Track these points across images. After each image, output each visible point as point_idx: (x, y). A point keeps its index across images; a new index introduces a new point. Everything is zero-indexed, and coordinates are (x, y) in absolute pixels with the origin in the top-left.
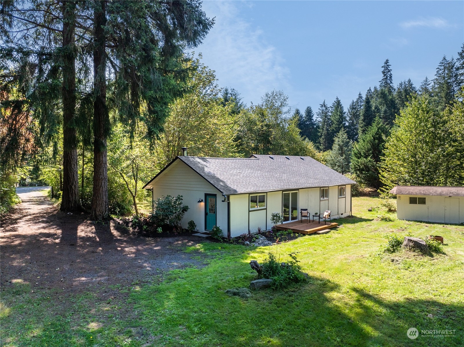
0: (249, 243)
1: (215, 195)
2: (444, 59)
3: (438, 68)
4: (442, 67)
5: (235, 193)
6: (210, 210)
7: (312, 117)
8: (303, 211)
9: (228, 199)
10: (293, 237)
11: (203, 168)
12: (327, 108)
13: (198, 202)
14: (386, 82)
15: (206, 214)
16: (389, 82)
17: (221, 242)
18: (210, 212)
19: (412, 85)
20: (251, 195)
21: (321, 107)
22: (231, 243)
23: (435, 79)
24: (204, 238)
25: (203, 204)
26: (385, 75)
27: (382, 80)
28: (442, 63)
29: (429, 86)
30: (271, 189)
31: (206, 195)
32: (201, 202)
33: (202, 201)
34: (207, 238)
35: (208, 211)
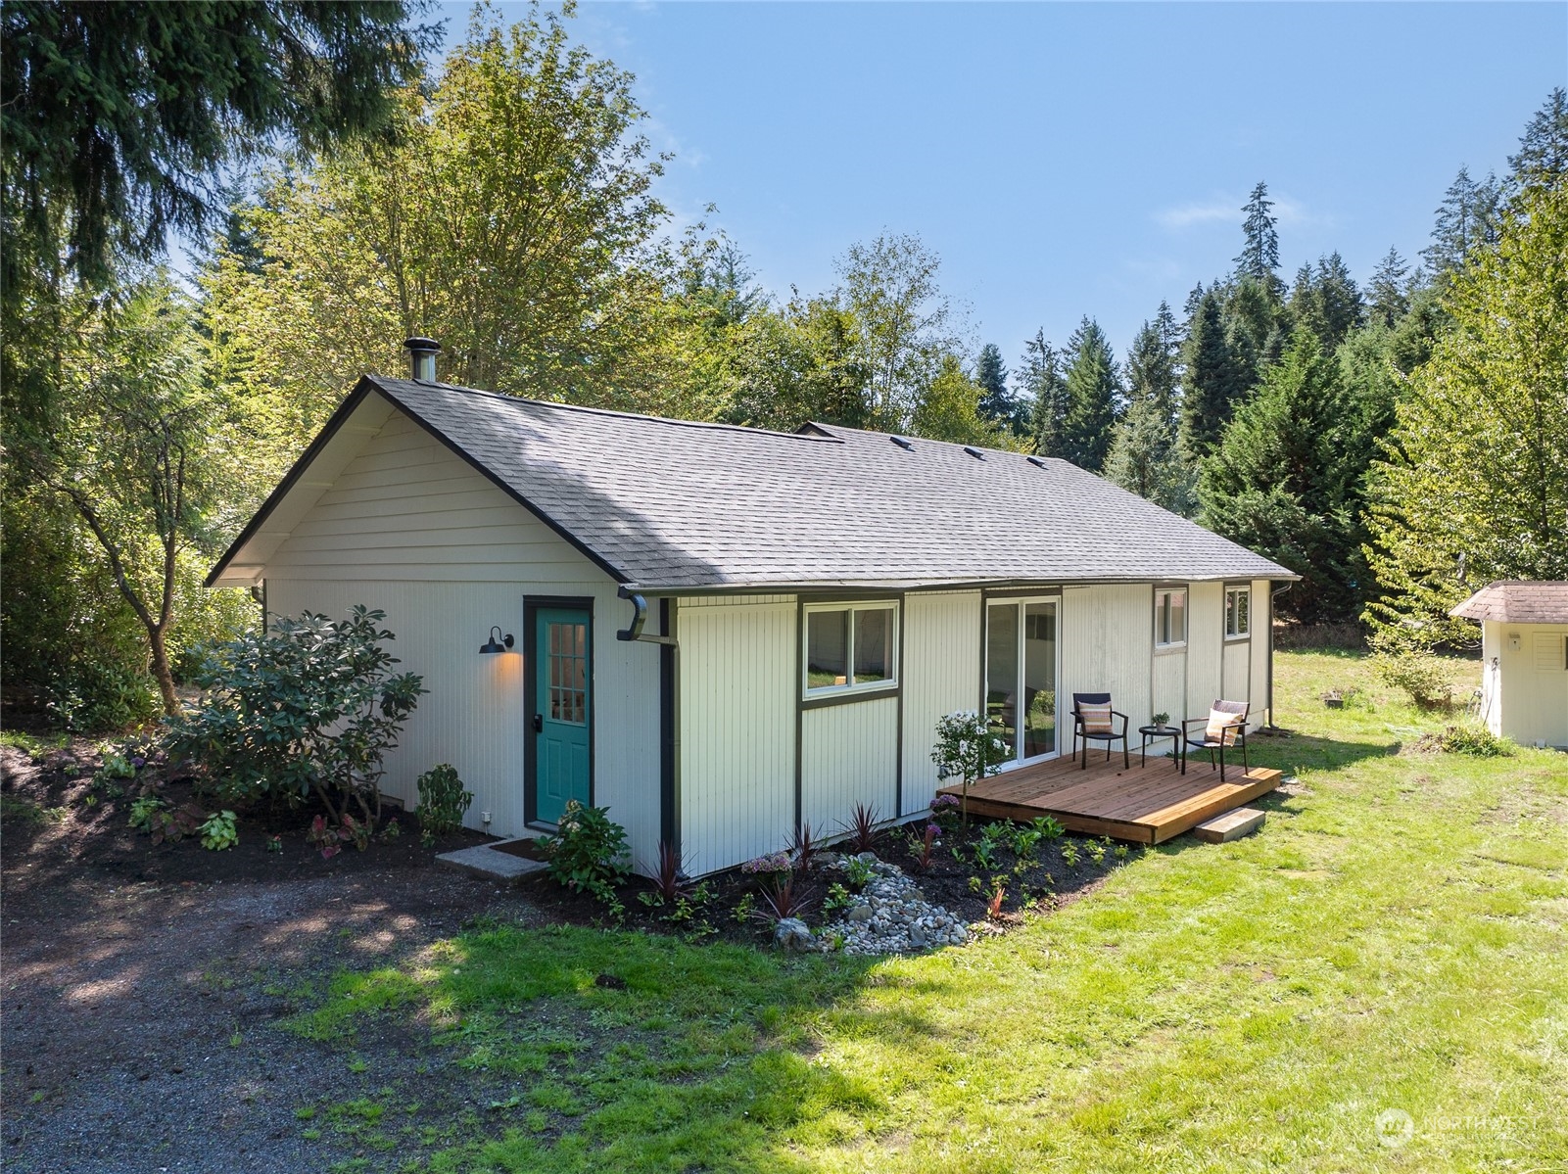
0: (802, 930)
1: (583, 606)
2: (1464, 177)
3: (1442, 210)
4: (1457, 207)
5: (709, 586)
6: (556, 703)
7: (1002, 381)
8: (1086, 708)
9: (667, 625)
10: (1077, 867)
11: (519, 444)
12: (1049, 355)
13: (484, 650)
14: (1257, 262)
15: (533, 725)
16: (1267, 261)
17: (611, 921)
18: (555, 715)
19: (1343, 272)
20: (810, 608)
21: (1031, 350)
22: (682, 926)
23: (1431, 248)
24: (501, 882)
25: (513, 662)
26: (1254, 237)
27: (1245, 254)
28: (1456, 193)
29: (1402, 277)
30: (929, 575)
31: (534, 606)
32: (500, 649)
33: (510, 641)
34: (525, 886)
35: (545, 708)
